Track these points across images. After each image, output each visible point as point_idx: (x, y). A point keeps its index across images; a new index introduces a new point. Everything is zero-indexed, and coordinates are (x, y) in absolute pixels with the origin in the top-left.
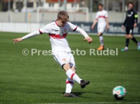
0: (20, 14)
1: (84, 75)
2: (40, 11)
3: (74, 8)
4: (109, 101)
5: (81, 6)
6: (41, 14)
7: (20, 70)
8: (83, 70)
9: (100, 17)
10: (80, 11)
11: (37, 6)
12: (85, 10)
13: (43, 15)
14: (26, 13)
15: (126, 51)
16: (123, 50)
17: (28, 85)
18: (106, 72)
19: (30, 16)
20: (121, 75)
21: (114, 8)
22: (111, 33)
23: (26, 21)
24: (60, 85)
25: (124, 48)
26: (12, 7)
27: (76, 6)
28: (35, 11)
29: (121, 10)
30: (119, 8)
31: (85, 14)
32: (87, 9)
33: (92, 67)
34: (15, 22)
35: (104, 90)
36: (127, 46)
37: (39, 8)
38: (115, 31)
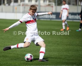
0: (9, 7)
1: (52, 47)
2: (23, 5)
3: (45, 3)
4: (69, 64)
5: (50, 2)
6: (23, 7)
7: (9, 44)
8: (51, 44)
9: (64, 9)
10: (49, 5)
11: (21, 2)
12: (53, 4)
13: (25, 8)
14: (13, 6)
15: (79, 31)
16: (77, 31)
17: (14, 54)
18: (66, 45)
19: (16, 8)
20: (76, 47)
21: (72, 3)
22: (70, 19)
23: (13, 12)
24: (36, 54)
25: (79, 29)
26: (4, 2)
27: (46, 2)
28: (20, 5)
29: (76, 4)
30: (75, 3)
31: (52, 7)
32: (54, 4)
33: (57, 42)
34: (6, 12)
35: (65, 57)
36: (80, 28)
37: (22, 3)
38: (72, 18)
